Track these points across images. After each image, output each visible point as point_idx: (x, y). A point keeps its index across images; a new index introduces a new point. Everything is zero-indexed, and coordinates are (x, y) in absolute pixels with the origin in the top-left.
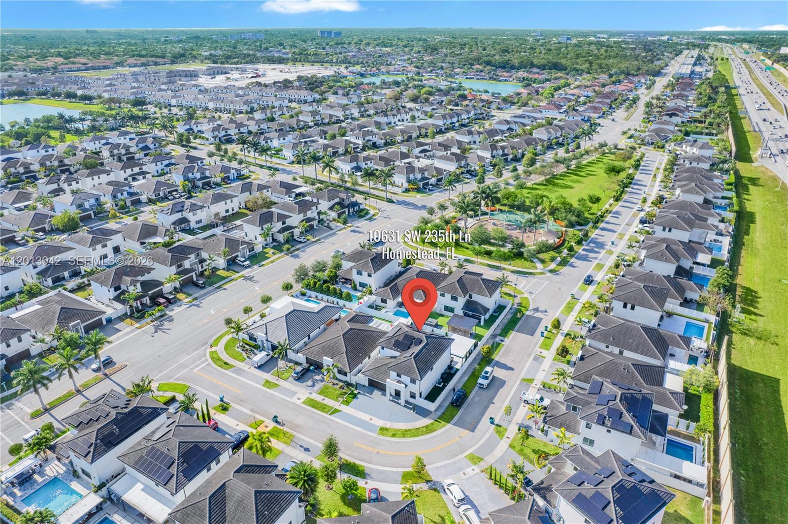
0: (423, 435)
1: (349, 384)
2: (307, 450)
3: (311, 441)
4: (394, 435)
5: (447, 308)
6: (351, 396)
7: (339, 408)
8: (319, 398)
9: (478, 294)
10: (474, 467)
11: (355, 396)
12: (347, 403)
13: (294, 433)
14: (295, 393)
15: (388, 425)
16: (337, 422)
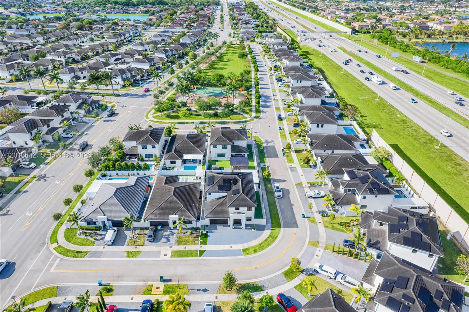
0: (272, 243)
1: (196, 229)
2: (205, 290)
3: (202, 282)
4: (255, 251)
5: (220, 155)
6: (203, 236)
7: (202, 249)
8: (181, 248)
9: (239, 139)
10: (318, 249)
11: (206, 236)
12: (205, 243)
13: (185, 283)
14: (159, 253)
15: (245, 246)
16: (210, 260)
